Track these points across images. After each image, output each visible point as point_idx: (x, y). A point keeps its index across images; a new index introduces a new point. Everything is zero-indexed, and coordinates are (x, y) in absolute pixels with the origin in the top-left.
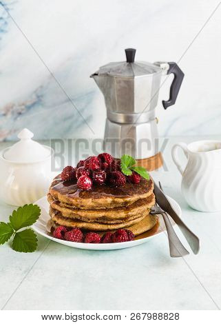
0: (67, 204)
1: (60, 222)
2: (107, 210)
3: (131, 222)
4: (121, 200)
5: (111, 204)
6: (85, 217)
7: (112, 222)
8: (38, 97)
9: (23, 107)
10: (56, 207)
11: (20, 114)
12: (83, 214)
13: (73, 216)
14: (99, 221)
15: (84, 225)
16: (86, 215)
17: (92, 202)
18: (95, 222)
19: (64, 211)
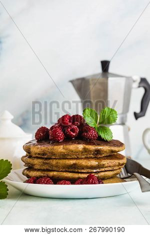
2: (78, 158)
3: (102, 174)
4: (92, 148)
5: (82, 152)
7: (83, 171)
8: (24, 120)
12: (54, 162)
13: (44, 167)
14: (70, 170)
15: (55, 173)
16: (57, 163)
17: (63, 148)
18: (66, 171)
19: (36, 161)
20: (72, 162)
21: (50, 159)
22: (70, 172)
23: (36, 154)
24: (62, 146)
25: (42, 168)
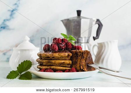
0: (46, 57)
2: (65, 60)
6: (55, 64)
7: (68, 66)
12: (53, 61)
13: (49, 64)
14: (61, 65)
15: (54, 67)
16: (55, 62)
17: (58, 55)
18: (59, 66)
19: (44, 61)
20: (63, 61)
21: (51, 60)
22: (62, 66)
23: (44, 57)
24: (57, 54)
25: (48, 64)
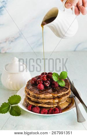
0: (33, 96)
1: (30, 103)
2: (50, 99)
3: (61, 103)
5: (52, 96)
6: (41, 102)
7: (52, 104)
8: (20, 34)
9: (13, 39)
10: (28, 96)
11: (12, 41)
15: (41, 105)
17: (44, 96)
22: (48, 104)
